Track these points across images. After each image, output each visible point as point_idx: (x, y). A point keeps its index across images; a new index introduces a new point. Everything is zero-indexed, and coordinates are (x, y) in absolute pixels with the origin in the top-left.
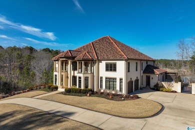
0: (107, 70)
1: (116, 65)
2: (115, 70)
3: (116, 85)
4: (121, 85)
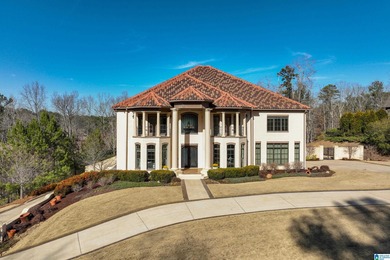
0: (270, 128)
1: (287, 120)
2: (285, 129)
3: (288, 154)
4: (297, 154)
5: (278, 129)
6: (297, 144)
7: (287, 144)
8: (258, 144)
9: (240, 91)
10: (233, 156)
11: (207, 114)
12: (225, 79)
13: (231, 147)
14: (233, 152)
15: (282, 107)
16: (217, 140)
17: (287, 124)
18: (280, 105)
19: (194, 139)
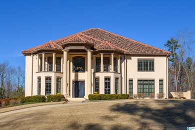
0: (140, 69)
1: (153, 63)
2: (152, 69)
3: (154, 89)
4: (161, 89)
5: (146, 70)
6: (161, 81)
7: (153, 81)
8: (131, 80)
9: (119, 43)
10: (109, 87)
11: (89, 54)
12: (110, 36)
13: (107, 79)
14: (109, 83)
15: (149, 53)
16: (97, 75)
17: (153, 66)
18: (148, 51)
19: (82, 76)
